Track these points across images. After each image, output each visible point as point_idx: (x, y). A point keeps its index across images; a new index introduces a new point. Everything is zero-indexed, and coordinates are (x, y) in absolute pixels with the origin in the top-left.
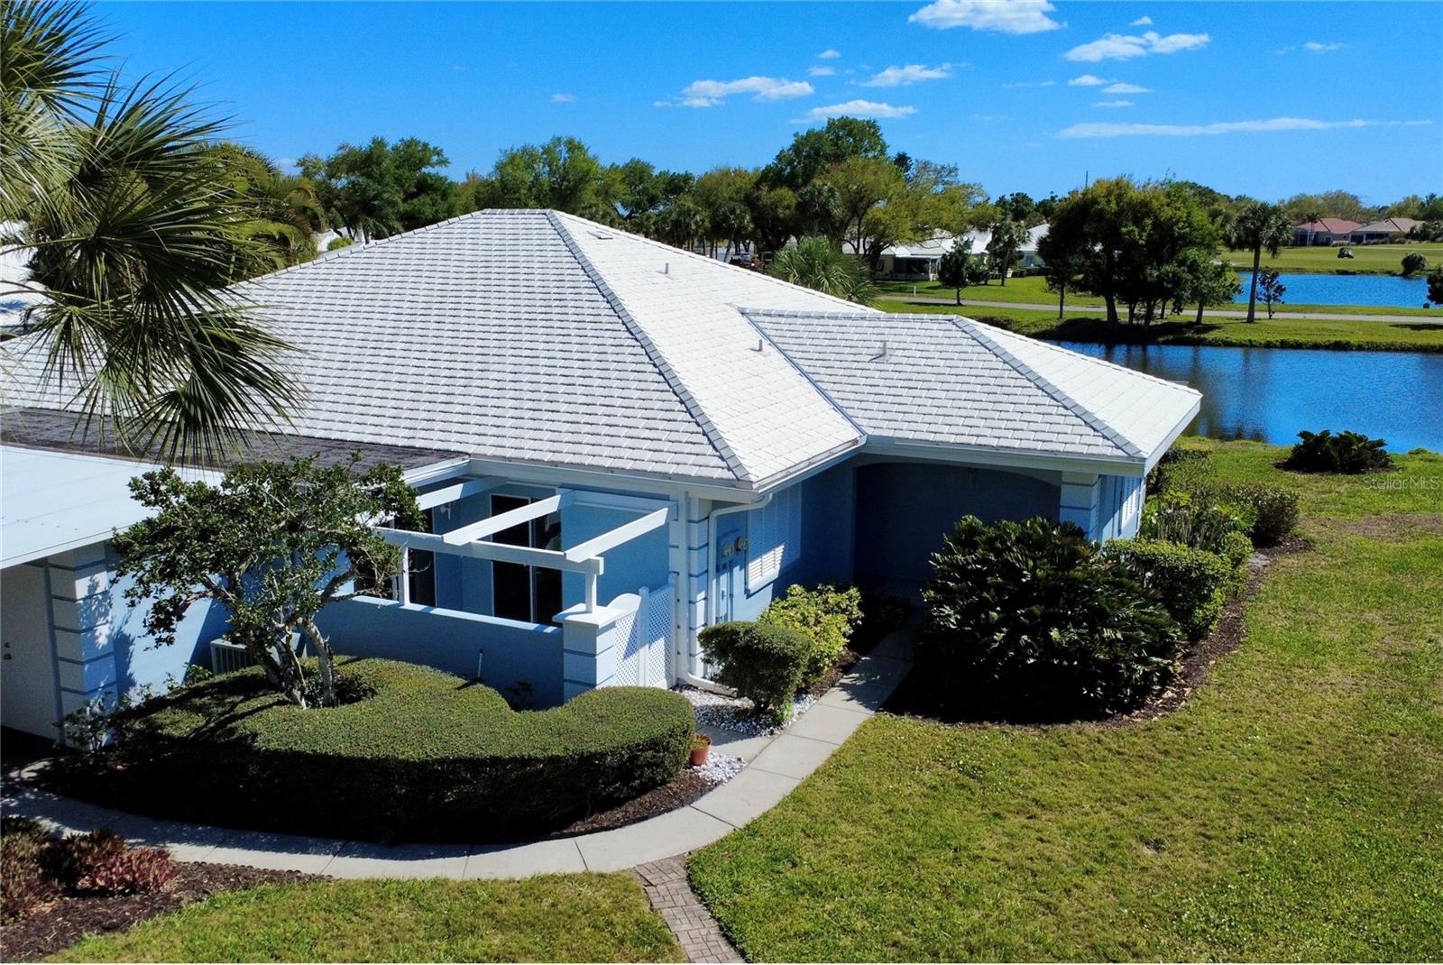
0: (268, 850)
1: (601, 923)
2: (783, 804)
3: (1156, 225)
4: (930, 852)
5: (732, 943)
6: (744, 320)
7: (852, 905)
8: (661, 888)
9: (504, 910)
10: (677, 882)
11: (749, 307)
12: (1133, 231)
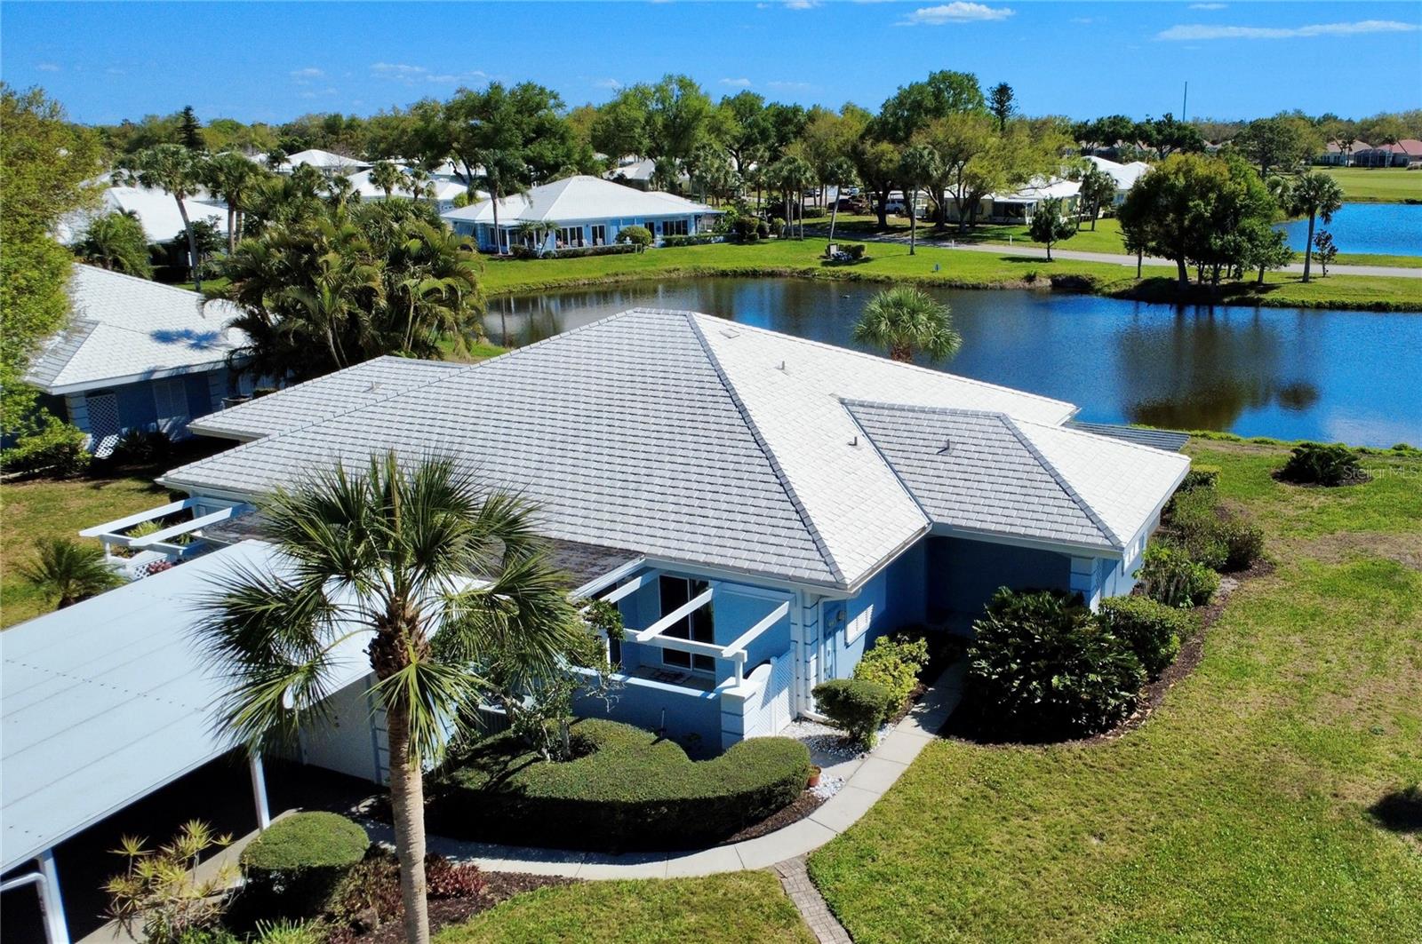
0: (537, 860)
1: (755, 906)
2: (868, 815)
3: (1220, 198)
4: (959, 847)
5: (834, 915)
6: (842, 410)
7: (907, 887)
8: (791, 879)
9: (695, 899)
10: (800, 875)
11: (848, 397)
12: (1199, 205)
